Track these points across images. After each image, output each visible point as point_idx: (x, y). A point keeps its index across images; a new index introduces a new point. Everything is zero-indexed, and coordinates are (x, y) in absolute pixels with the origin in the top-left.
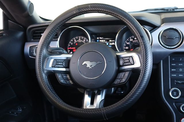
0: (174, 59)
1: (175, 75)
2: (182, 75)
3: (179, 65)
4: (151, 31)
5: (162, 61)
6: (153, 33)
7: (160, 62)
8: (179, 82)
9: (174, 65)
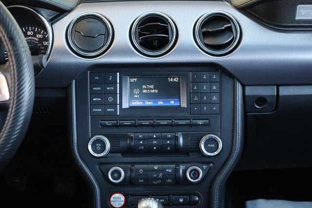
0: (97, 78)
1: (100, 110)
2: (112, 110)
3: (108, 88)
4: (52, 21)
5: (74, 81)
6: (55, 26)
7: (71, 84)
8: (107, 122)
9: (98, 89)
